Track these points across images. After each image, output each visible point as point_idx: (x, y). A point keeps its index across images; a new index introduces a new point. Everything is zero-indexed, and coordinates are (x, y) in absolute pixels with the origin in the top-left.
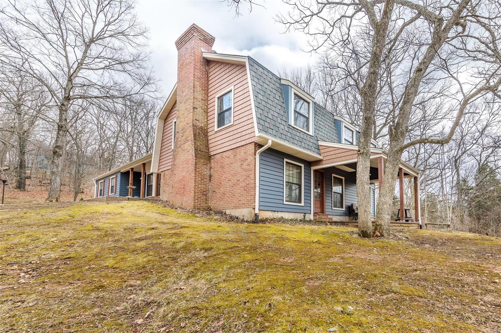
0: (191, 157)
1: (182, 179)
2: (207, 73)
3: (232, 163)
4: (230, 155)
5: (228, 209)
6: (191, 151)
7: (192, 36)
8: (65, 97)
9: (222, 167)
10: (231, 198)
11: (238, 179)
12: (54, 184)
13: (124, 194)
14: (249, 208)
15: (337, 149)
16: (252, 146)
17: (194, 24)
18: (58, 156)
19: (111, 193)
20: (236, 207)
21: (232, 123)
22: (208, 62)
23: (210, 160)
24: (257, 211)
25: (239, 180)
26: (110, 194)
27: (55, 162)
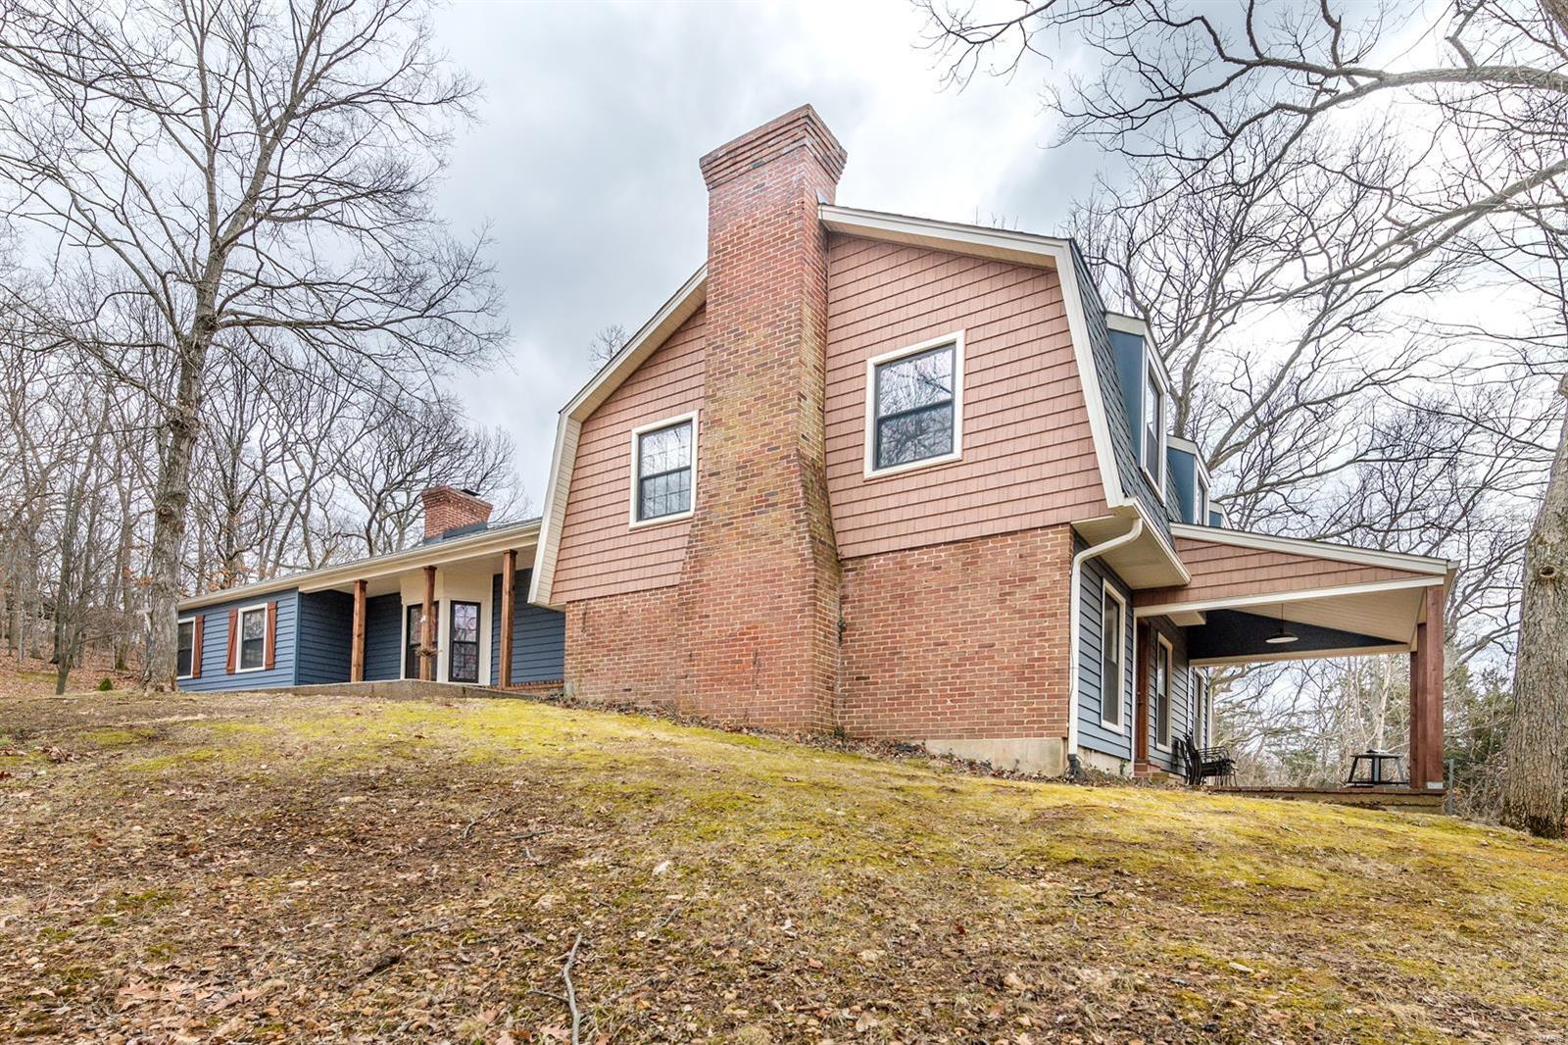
0: (792, 562)
1: (744, 634)
2: (824, 276)
3: (955, 589)
4: (945, 562)
5: (933, 738)
6: (790, 542)
7: (795, 145)
8: (202, 319)
9: (904, 600)
10: (949, 703)
11: (987, 640)
12: (163, 628)
13: (326, 675)
14: (1042, 735)
15: (1255, 552)
16: (1063, 538)
17: (808, 107)
18: (174, 531)
19: (242, 667)
20: (973, 733)
21: (957, 454)
22: (831, 238)
23: (840, 572)
24: (1073, 749)
25: (993, 645)
26: (238, 670)
27: (165, 552)
